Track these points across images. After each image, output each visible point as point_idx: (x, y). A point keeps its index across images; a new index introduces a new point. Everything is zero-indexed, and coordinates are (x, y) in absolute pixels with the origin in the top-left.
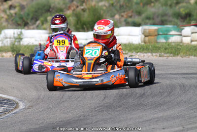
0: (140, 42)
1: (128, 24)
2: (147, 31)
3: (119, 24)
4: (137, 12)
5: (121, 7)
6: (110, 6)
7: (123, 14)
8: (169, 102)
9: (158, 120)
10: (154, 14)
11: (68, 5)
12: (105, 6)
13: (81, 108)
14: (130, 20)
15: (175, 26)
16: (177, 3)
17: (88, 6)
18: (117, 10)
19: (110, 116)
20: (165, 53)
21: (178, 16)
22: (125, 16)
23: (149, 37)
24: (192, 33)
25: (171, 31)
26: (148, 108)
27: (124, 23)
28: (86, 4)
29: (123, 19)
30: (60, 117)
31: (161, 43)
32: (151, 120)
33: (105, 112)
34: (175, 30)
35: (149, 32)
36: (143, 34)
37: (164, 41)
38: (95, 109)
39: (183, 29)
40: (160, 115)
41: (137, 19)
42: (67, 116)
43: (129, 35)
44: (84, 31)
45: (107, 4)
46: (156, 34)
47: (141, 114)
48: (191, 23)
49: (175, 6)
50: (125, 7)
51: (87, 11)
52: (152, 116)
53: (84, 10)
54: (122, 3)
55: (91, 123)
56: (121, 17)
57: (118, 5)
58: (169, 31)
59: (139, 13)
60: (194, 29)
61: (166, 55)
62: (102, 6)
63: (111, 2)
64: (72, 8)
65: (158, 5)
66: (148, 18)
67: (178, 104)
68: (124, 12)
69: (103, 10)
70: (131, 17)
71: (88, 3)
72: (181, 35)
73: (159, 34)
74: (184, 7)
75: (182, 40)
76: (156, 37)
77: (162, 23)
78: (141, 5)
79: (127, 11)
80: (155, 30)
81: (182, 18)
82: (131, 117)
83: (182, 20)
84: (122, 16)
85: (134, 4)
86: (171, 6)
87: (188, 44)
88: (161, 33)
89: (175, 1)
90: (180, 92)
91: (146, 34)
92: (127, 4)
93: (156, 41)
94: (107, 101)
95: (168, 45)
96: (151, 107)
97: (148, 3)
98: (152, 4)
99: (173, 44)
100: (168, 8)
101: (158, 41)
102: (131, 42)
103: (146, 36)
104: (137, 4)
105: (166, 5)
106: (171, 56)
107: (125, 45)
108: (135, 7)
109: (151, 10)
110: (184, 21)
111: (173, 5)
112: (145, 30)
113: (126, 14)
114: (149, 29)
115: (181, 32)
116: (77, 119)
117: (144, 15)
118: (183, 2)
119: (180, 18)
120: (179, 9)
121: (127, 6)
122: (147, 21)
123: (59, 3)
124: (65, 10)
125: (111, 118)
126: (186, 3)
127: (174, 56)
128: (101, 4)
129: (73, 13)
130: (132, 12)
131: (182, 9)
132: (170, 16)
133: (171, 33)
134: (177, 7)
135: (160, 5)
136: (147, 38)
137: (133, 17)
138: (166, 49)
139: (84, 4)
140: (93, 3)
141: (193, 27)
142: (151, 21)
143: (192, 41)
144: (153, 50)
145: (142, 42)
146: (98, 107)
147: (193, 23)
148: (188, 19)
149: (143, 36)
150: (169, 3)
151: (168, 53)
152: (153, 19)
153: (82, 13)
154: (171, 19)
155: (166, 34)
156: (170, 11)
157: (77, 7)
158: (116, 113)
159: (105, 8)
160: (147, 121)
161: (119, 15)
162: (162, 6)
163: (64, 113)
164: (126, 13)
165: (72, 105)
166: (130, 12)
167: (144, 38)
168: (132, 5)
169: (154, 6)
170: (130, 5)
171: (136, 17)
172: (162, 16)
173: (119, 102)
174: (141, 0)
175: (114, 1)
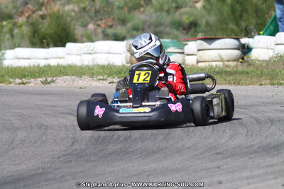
0: (124, 63)
1: (106, 37)
3: (94, 38)
4: (119, 19)
5: (97, 12)
6: (80, 11)
7: (99, 23)
8: (166, 148)
9: (150, 175)
10: (144, 23)
11: (20, 10)
12: (74, 11)
13: (40, 157)
14: (110, 31)
15: (175, 41)
16: (178, 8)
17: (49, 11)
18: (90, 16)
19: (80, 169)
21: (178, 25)
22: (103, 26)
24: (199, 50)
25: (169, 47)
26: (136, 157)
27: (101, 36)
28: (46, 9)
29: (100, 30)
30: (8, 170)
32: (140, 174)
33: (74, 163)
34: (174, 46)
36: (128, 51)
38: (59, 158)
39: (186, 44)
40: (153, 166)
41: (120, 30)
42: (19, 169)
43: (109, 53)
44: (44, 47)
45: (76, 9)
47: (126, 166)
48: (197, 36)
49: (175, 12)
50: (102, 11)
51: (48, 17)
52: (142, 168)
53: (43, 17)
54: (97, 7)
55: (54, 179)
56: (96, 27)
57: (93, 9)
58: (166, 47)
59: (123, 22)
60: (201, 44)
62: (68, 11)
63: (83, 5)
64: (27, 15)
65: (149, 10)
66: (136, 29)
67: (179, 151)
68: (101, 20)
69: (71, 17)
70: (111, 27)
71: (48, 7)
72: (183, 53)
74: (187, 13)
75: (184, 60)
78: (126, 9)
79: (105, 19)
81: (184, 29)
82: (112, 169)
83: (185, 32)
84: (99, 26)
85: (115, 8)
86: (168, 11)
87: (193, 65)
89: (174, 5)
90: (181, 135)
92: (106, 9)
94: (77, 146)
96: (139, 155)
97: (136, 7)
98: (142, 9)
100: (164, 14)
102: (111, 64)
104: (120, 8)
105: (161, 9)
107: (103, 67)
108: (116, 12)
109: (139, 17)
110: (187, 34)
111: (172, 10)
113: (105, 23)
115: (182, 49)
116: (33, 172)
117: (129, 25)
118: (186, 7)
119: (181, 28)
120: (181, 15)
121: (105, 11)
122: (135, 33)
123: (7, 7)
124: (15, 17)
125: (82, 172)
126: (190, 7)
128: (67, 8)
129: (27, 22)
130: (113, 19)
131: (184, 16)
132: (166, 26)
133: (169, 50)
134: (178, 13)
135: (152, 10)
137: (114, 26)
139: (43, 8)
140: (56, 7)
141: (200, 41)
143: (198, 62)
145: (127, 63)
146: (64, 155)
147: (200, 35)
148: (193, 30)
149: (129, 54)
150: (166, 7)
152: (143, 30)
153: (40, 20)
154: (168, 30)
156: (167, 19)
157: (34, 12)
158: (90, 164)
159: (73, 14)
160: (135, 175)
161: (94, 24)
162: (156, 11)
163: (13, 165)
164: (104, 21)
165: (26, 154)
166: (110, 19)
167: (130, 57)
168: (112, 9)
169: (144, 12)
170: (109, 9)
171: (119, 27)
172: (156, 26)
173: (94, 149)
174: (126, 4)
175: (87, 3)
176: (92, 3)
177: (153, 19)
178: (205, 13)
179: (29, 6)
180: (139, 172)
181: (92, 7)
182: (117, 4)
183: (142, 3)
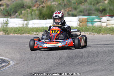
0: (77, 25)
1: (69, 15)
2: (81, 19)
4: (74, 8)
5: (65, 5)
7: (66, 9)
9: (92, 72)
10: (84, 9)
11: (34, 4)
12: (56, 4)
13: (47, 65)
14: (70, 13)
15: (97, 17)
16: (98, 3)
18: (62, 7)
20: (92, 32)
22: (67, 10)
23: (83, 23)
24: (107, 20)
25: (95, 19)
26: (86, 64)
28: (45, 4)
30: (35, 70)
31: (90, 26)
34: (97, 19)
35: (82, 20)
36: (79, 21)
37: (91, 25)
39: (102, 18)
40: (93, 68)
41: (74, 12)
43: (70, 22)
45: (57, 4)
46: (86, 21)
48: (106, 15)
50: (67, 5)
51: (45, 7)
52: (89, 69)
53: (43, 7)
54: (65, 3)
56: (65, 11)
57: (63, 4)
58: (94, 19)
60: (108, 18)
61: (93, 33)
62: (54, 5)
63: (59, 2)
64: (37, 6)
65: (86, 4)
66: (81, 12)
67: (103, 62)
68: (67, 8)
70: (71, 11)
73: (88, 21)
76: (86, 23)
77: (89, 14)
78: (77, 4)
79: (68, 8)
80: (86, 19)
82: (77, 70)
85: (72, 3)
86: (94, 5)
88: (89, 21)
89: (96, 2)
91: (81, 21)
92: (68, 4)
93: (86, 25)
94: (61, 60)
95: (94, 27)
97: (81, 3)
98: (83, 4)
99: (97, 27)
100: (92, 5)
101: (88, 25)
102: (72, 26)
103: (80, 22)
105: (91, 4)
106: (96, 34)
108: (73, 5)
109: (82, 7)
111: (95, 4)
112: (80, 18)
114: (82, 18)
115: (101, 20)
117: (78, 10)
118: (101, 3)
119: (99, 11)
121: (68, 5)
122: (80, 13)
123: (29, 3)
124: (32, 7)
127: (98, 34)
128: (53, 3)
130: (72, 8)
135: (87, 4)
136: (81, 24)
137: (72, 11)
138: (93, 30)
139: (43, 4)
140: (49, 3)
142: (82, 14)
143: (107, 25)
144: (85, 30)
145: (78, 26)
146: (56, 64)
148: (104, 12)
149: (79, 22)
150: (93, 3)
151: (94, 32)
152: (84, 12)
154: (94, 12)
155: (92, 21)
156: (93, 8)
157: (40, 5)
159: (55, 6)
160: (86, 72)
162: (89, 4)
164: (68, 9)
165: (41, 63)
166: (70, 8)
167: (80, 23)
168: (71, 4)
169: (84, 5)
170: (70, 4)
171: (74, 11)
172: (89, 11)
173: (68, 61)
174: (76, 2)
175: (61, 1)
176: (63, 1)
177: (88, 8)
178: (109, 5)
179: (38, 3)
180: (88, 70)
181: (63, 3)
182: (73, 2)
183: (83, 1)
